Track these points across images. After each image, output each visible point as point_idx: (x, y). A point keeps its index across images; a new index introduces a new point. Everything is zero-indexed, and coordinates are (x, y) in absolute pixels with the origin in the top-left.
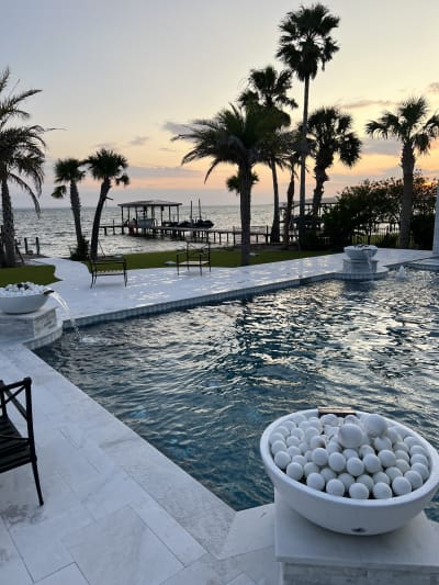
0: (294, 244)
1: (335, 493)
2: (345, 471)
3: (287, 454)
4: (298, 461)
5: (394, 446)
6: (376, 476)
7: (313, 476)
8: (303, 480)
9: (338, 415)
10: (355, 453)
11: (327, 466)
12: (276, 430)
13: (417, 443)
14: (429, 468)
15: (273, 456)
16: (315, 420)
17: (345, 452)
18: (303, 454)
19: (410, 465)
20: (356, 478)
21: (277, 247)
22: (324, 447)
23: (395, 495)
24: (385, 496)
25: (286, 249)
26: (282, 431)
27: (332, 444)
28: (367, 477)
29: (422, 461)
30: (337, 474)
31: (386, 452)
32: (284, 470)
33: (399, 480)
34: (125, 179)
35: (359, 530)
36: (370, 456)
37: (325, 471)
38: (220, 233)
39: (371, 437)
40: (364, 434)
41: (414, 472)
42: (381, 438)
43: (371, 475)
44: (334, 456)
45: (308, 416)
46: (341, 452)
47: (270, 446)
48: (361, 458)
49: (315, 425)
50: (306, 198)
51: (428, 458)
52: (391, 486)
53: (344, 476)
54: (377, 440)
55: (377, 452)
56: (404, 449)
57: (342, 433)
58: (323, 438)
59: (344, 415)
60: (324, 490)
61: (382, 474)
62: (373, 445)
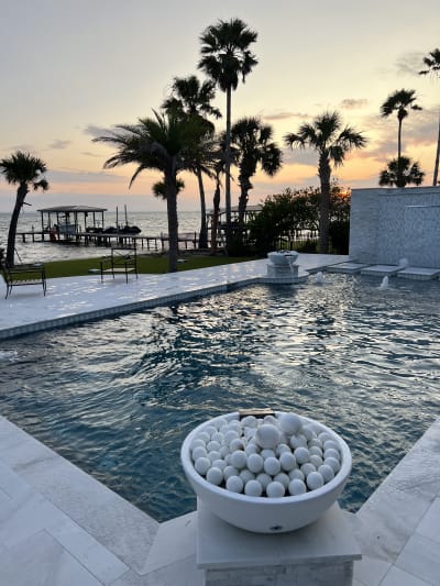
0: (222, 250)
1: (253, 494)
2: (263, 471)
3: (207, 460)
4: (219, 465)
5: (309, 443)
6: (292, 474)
7: (232, 479)
8: (223, 484)
9: (258, 416)
10: (273, 453)
11: (246, 468)
12: (198, 436)
13: (331, 438)
14: (340, 462)
15: (193, 462)
16: (236, 423)
17: (263, 452)
18: (223, 459)
19: (323, 459)
20: (273, 477)
21: (206, 254)
22: (243, 450)
23: (309, 490)
24: (299, 492)
25: (213, 255)
26: (203, 437)
27: (250, 446)
28: (283, 476)
29: (333, 455)
30: (255, 475)
31: (301, 449)
32: (204, 476)
33: (314, 475)
34: (44, 184)
35: (276, 528)
36: (286, 454)
37: (244, 474)
38: (148, 239)
39: (288, 435)
40: (280, 433)
41: (326, 466)
42: (296, 436)
43: (287, 473)
44: (252, 458)
45: (229, 420)
46: (259, 453)
47: (191, 452)
48: (278, 457)
49: (235, 428)
50: (232, 205)
51: (340, 452)
52: (305, 482)
53: (262, 477)
54: (293, 438)
55: (293, 450)
56: (317, 444)
57: (259, 434)
58: (242, 441)
59: (262, 416)
60: (243, 492)
61: (297, 471)
62: (289, 444)
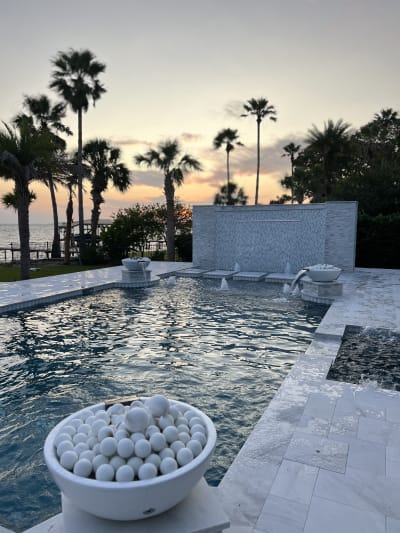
0: (76, 259)
1: (126, 479)
2: (134, 455)
3: (74, 453)
4: (88, 457)
5: (176, 423)
6: (163, 453)
7: (103, 469)
8: (92, 475)
9: (125, 404)
10: (142, 435)
11: (116, 454)
12: (63, 430)
13: (194, 415)
14: (206, 435)
15: (58, 459)
16: (103, 412)
17: (133, 436)
18: (91, 449)
19: (190, 435)
20: (144, 460)
21: (57, 262)
22: (111, 435)
23: (179, 466)
24: (171, 469)
25: (66, 264)
26: (68, 431)
27: (121, 431)
28: (154, 456)
29: (201, 430)
30: (126, 460)
31: (169, 428)
32: (72, 471)
33: (184, 451)
35: (149, 511)
36: (156, 434)
37: (115, 461)
39: (156, 416)
40: (149, 416)
41: (194, 441)
42: (164, 416)
43: (157, 453)
44: (121, 443)
45: (95, 411)
46: (128, 437)
47: (55, 448)
48: (148, 439)
49: (102, 417)
50: (85, 219)
51: (205, 426)
52: (176, 458)
53: (134, 461)
54: (161, 420)
55: (161, 431)
56: (184, 422)
57: (129, 418)
58: (111, 428)
59: (129, 403)
60: (114, 480)
61: (168, 450)
62: (157, 425)
